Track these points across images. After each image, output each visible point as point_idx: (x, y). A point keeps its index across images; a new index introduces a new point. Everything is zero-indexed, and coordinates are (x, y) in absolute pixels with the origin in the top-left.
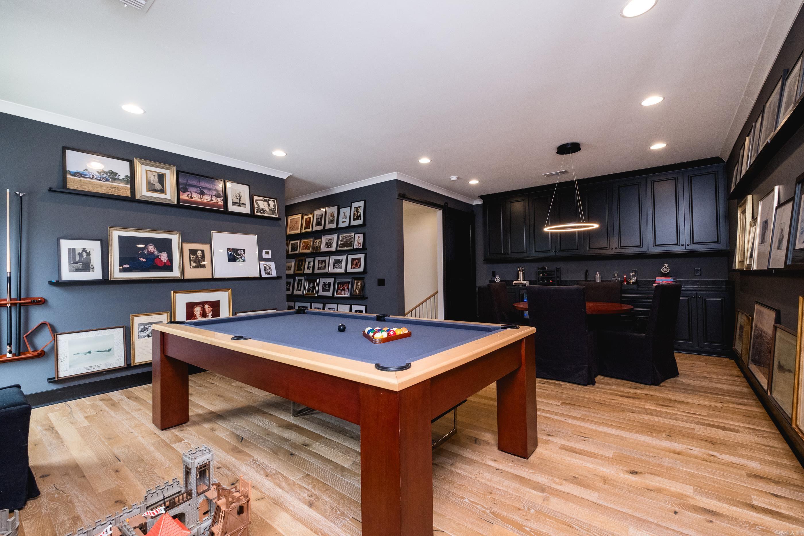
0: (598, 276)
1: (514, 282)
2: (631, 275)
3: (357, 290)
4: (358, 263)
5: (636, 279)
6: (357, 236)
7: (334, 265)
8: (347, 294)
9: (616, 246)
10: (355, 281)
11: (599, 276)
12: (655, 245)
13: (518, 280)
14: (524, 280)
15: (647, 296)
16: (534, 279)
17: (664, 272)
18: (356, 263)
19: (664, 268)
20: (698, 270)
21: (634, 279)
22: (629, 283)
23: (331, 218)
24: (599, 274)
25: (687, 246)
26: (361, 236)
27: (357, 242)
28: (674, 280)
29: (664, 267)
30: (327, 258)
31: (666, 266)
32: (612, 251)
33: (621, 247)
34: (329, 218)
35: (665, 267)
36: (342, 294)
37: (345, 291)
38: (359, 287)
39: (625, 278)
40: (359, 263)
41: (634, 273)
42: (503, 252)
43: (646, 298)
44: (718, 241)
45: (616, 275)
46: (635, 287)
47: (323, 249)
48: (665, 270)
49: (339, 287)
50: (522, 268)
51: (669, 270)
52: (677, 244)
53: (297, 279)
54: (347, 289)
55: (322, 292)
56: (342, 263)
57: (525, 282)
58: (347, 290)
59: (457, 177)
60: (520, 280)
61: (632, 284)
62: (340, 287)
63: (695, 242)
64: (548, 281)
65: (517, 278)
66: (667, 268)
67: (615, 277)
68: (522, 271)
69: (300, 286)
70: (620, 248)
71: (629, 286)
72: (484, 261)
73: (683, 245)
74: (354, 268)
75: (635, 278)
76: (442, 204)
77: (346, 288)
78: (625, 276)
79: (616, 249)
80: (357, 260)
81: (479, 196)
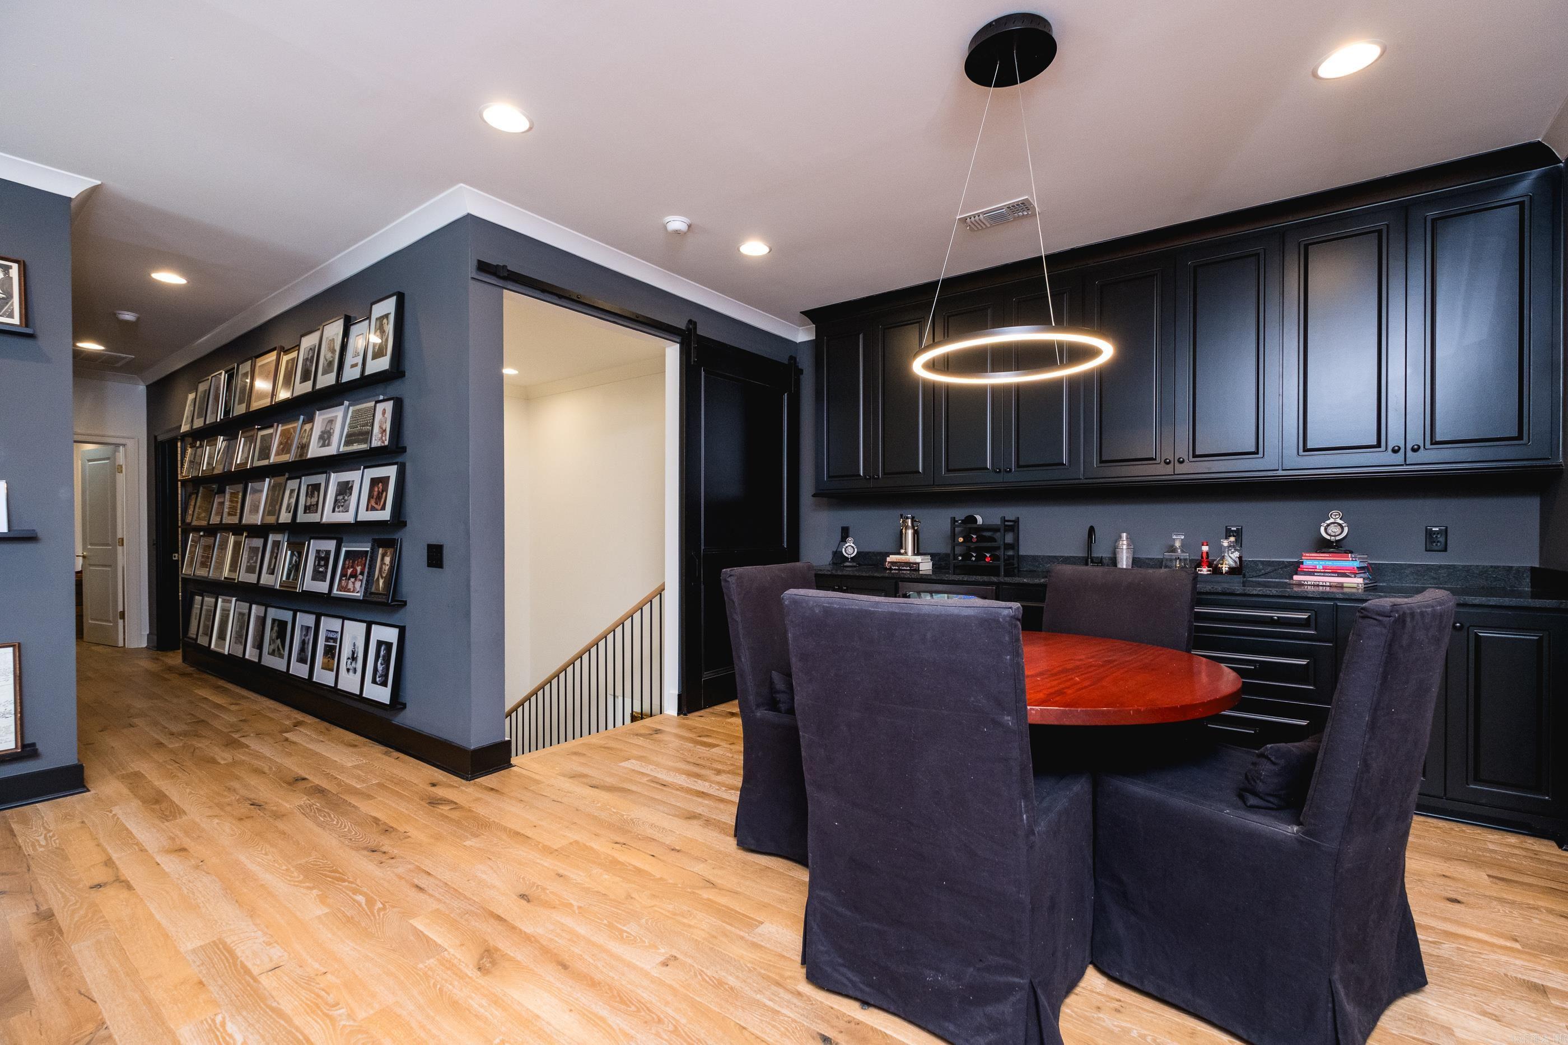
0: (1124, 544)
1: (888, 559)
2: (1225, 543)
3: (382, 577)
4: (383, 491)
5: (1240, 558)
6: (380, 407)
7: (336, 501)
8: (356, 590)
9: (1183, 450)
10: (381, 551)
11: (1128, 545)
12: (1305, 450)
13: (899, 554)
14: (917, 552)
15: (1276, 615)
16: (943, 548)
17: (1328, 537)
18: (379, 492)
19: (1328, 525)
20: (1438, 533)
21: (1230, 560)
22: (1216, 571)
23: (329, 355)
24: (1127, 538)
25: (1409, 453)
26: (389, 406)
27: (380, 427)
28: (1362, 565)
29: (1328, 522)
30: (320, 479)
31: (1335, 517)
32: (1169, 469)
33: (1195, 456)
34: (325, 357)
35: (1332, 520)
36: (349, 591)
37: (356, 580)
38: (387, 568)
39: (1205, 556)
40: (384, 494)
41: (1232, 539)
42: (863, 473)
43: (1271, 622)
44: (1520, 437)
45: (1178, 544)
46: (1236, 585)
47: (315, 451)
48: (1334, 530)
49: (347, 566)
50: (913, 519)
51: (1346, 530)
52: (1379, 445)
53: (272, 538)
54: (362, 573)
55: (312, 580)
56: (351, 494)
57: (918, 559)
58: (360, 577)
59: (687, 220)
60: (906, 553)
61: (1226, 573)
62: (348, 568)
63: (1438, 439)
64: (981, 557)
65: (899, 546)
66: (1340, 525)
67: (1173, 549)
68: (913, 527)
69: (274, 561)
70: (1191, 459)
71: (1219, 578)
72: (814, 496)
73: (1395, 451)
74: (373, 509)
75: (1237, 554)
76: (682, 325)
77: (359, 569)
78: (1205, 548)
79: (1181, 462)
80: (380, 484)
81: (801, 312)
